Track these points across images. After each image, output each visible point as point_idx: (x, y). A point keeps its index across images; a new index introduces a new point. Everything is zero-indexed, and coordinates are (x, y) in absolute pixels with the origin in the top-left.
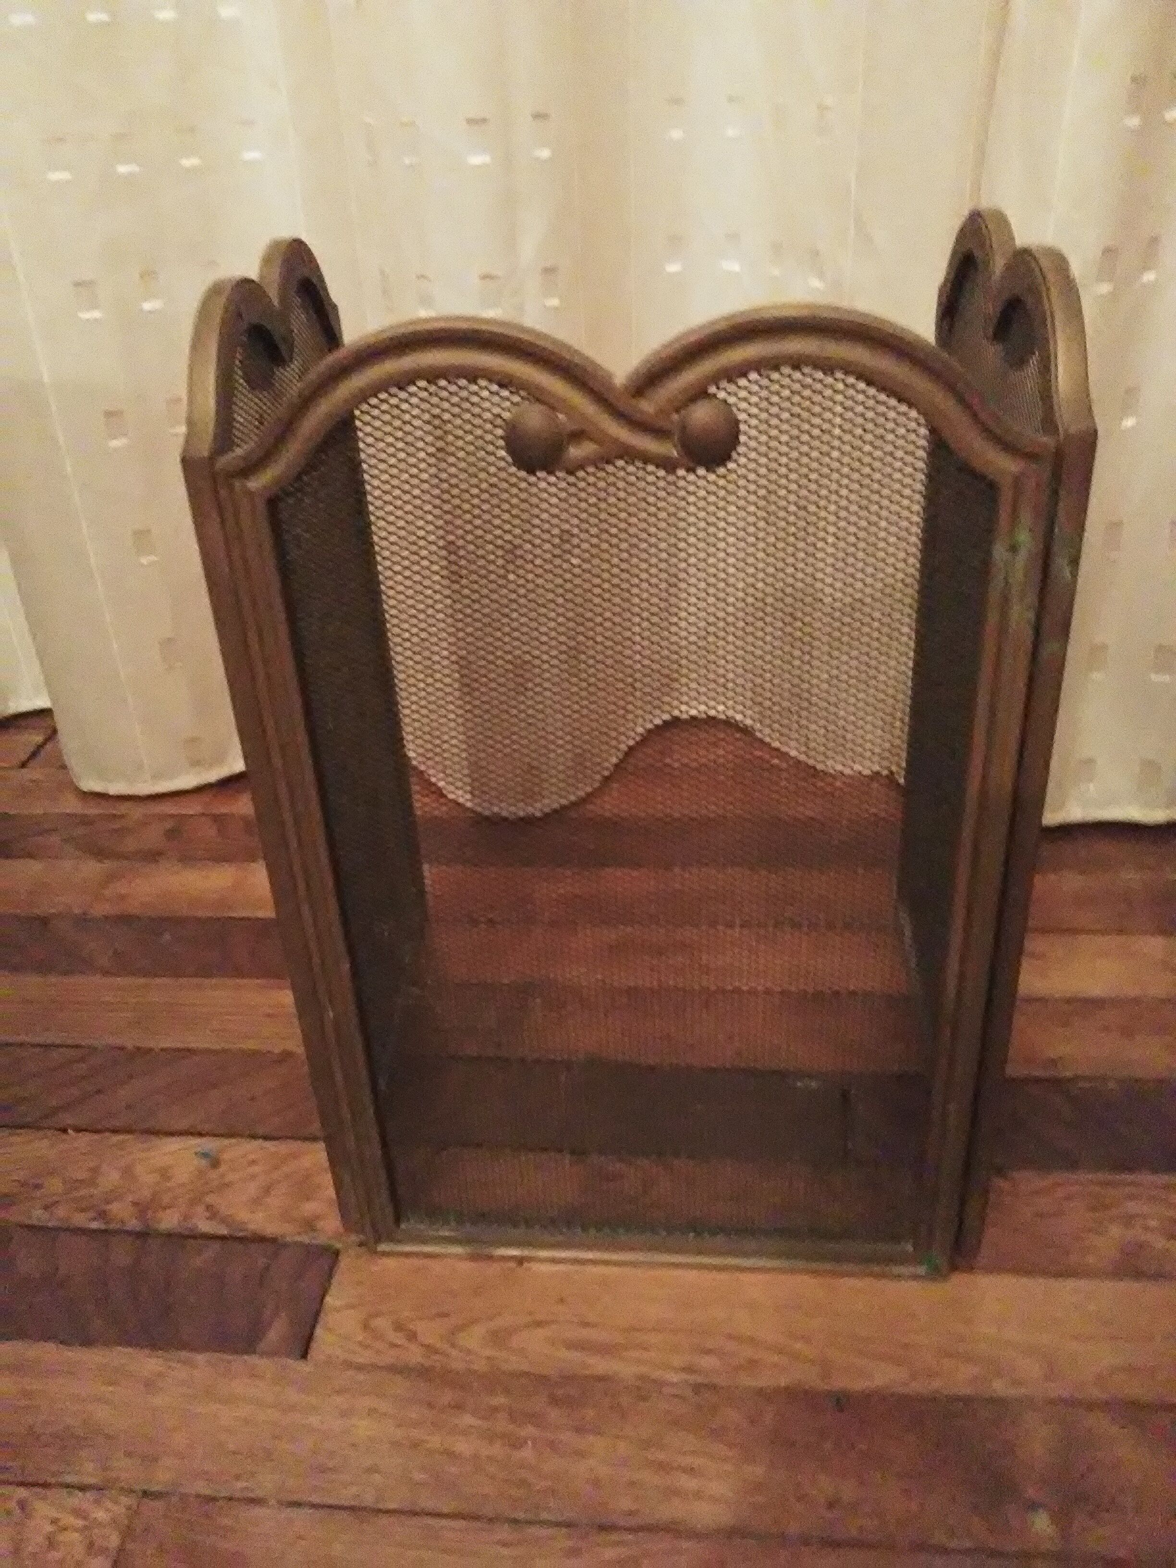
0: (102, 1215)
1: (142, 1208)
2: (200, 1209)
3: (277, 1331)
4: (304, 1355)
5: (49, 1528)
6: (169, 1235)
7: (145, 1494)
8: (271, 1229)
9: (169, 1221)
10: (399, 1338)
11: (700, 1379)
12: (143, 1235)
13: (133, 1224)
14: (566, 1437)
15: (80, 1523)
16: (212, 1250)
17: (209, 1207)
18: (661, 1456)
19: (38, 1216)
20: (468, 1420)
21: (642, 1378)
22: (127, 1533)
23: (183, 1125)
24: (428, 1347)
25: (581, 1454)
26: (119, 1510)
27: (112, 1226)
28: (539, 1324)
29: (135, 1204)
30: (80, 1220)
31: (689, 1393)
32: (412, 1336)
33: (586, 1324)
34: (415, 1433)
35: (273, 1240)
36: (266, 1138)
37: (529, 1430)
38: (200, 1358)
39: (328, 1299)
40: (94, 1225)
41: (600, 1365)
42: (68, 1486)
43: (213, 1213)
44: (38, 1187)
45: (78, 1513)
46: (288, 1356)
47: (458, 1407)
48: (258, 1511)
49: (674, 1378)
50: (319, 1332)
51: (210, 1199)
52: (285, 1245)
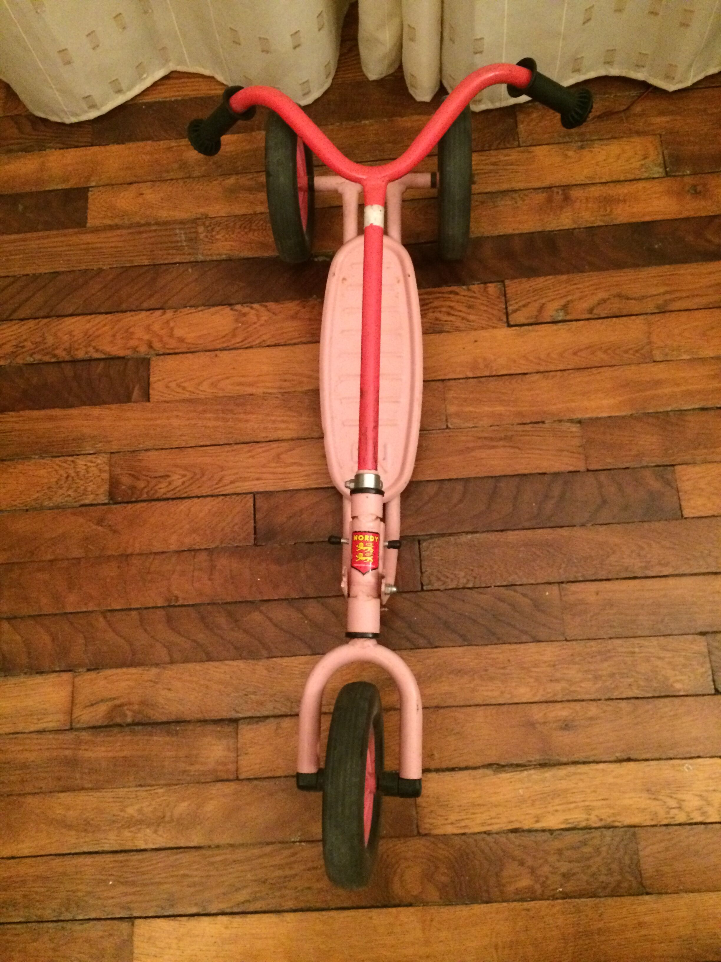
0: (55, 356)
1: (68, 351)
2: (91, 349)
3: (136, 394)
4: (148, 400)
5: (84, 467)
6: (84, 361)
7: (112, 453)
8: (122, 353)
9: (81, 355)
10: (180, 390)
11: (284, 391)
12: (74, 362)
13: (67, 358)
14: (242, 416)
15: (95, 465)
16: (102, 364)
17: (94, 348)
18: (273, 418)
19: (30, 360)
20: (209, 415)
21: (264, 393)
22: (111, 465)
23: (71, 311)
24: (190, 391)
25: (247, 421)
26: (105, 460)
27: (60, 360)
28: (227, 378)
29: (65, 349)
30: (47, 359)
31: (279, 396)
32: (184, 388)
33: (243, 376)
34: (193, 422)
35: (123, 358)
36: (107, 313)
37: (229, 416)
38: (113, 406)
39: (151, 379)
40: (53, 360)
41: (250, 390)
42: (84, 454)
43: (97, 351)
44: (23, 347)
45: (92, 462)
46: (143, 401)
47: (205, 411)
48: (149, 453)
49: (275, 391)
50: (151, 391)
51: (93, 344)
52: (129, 359)
